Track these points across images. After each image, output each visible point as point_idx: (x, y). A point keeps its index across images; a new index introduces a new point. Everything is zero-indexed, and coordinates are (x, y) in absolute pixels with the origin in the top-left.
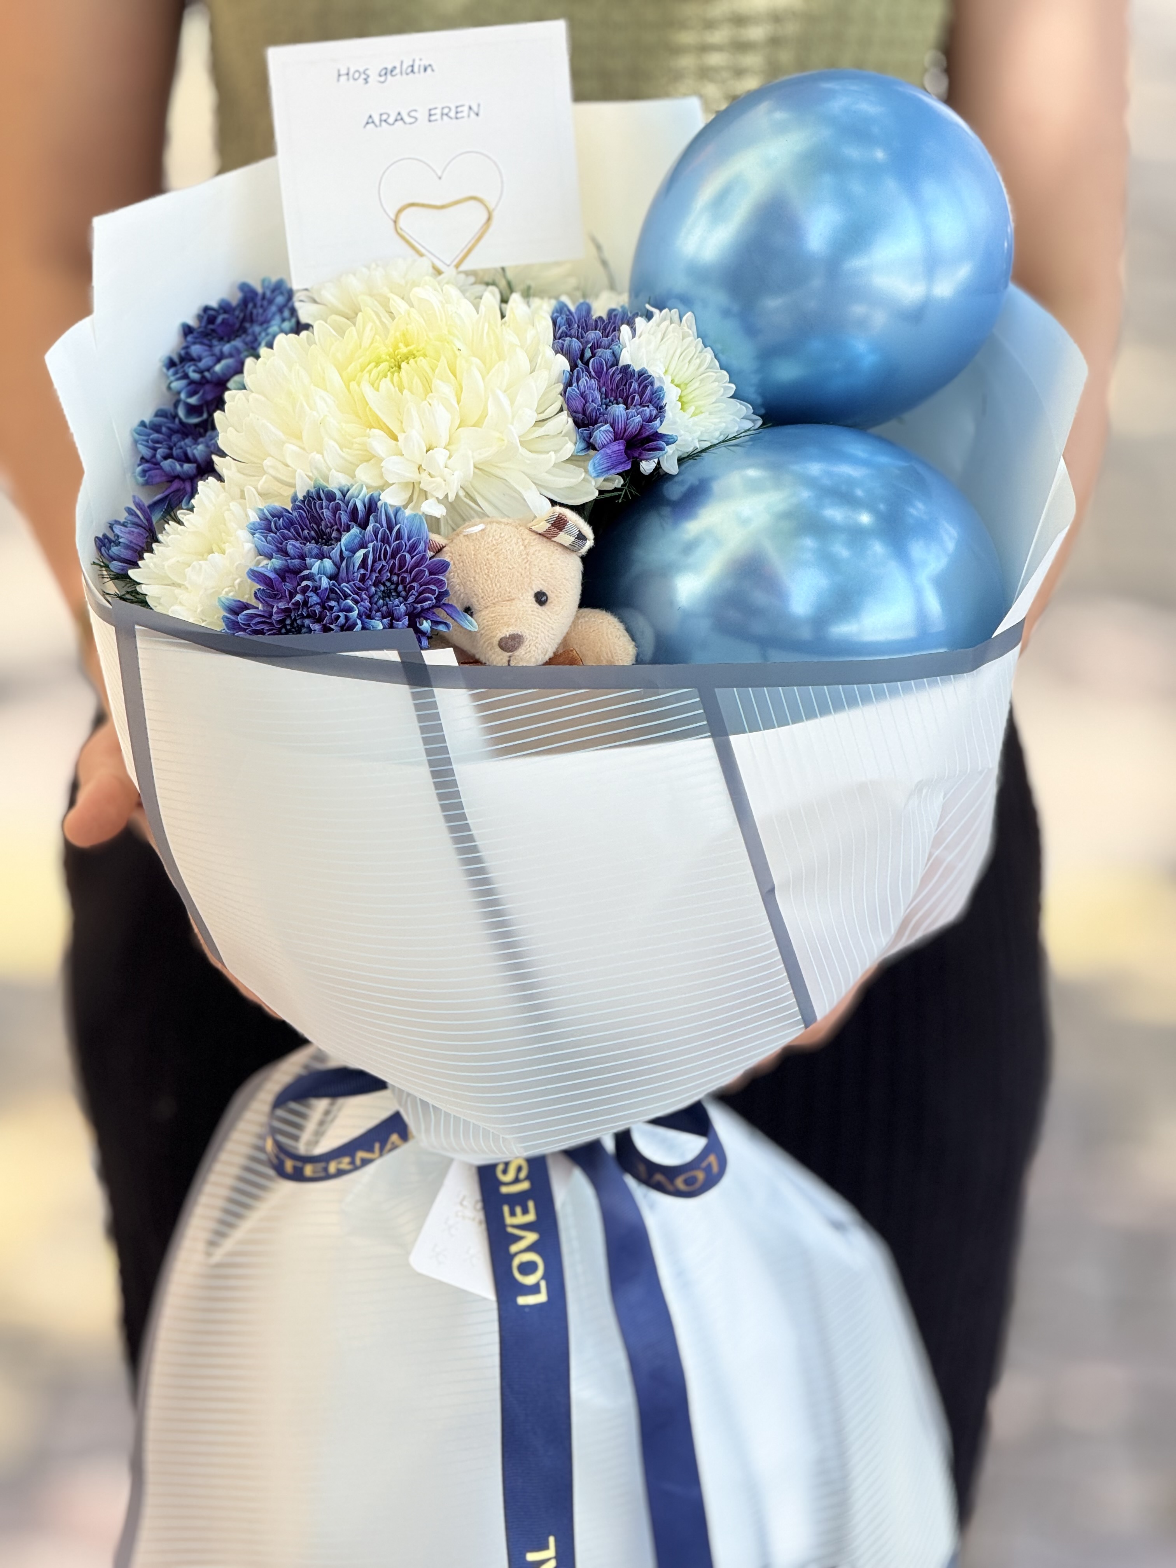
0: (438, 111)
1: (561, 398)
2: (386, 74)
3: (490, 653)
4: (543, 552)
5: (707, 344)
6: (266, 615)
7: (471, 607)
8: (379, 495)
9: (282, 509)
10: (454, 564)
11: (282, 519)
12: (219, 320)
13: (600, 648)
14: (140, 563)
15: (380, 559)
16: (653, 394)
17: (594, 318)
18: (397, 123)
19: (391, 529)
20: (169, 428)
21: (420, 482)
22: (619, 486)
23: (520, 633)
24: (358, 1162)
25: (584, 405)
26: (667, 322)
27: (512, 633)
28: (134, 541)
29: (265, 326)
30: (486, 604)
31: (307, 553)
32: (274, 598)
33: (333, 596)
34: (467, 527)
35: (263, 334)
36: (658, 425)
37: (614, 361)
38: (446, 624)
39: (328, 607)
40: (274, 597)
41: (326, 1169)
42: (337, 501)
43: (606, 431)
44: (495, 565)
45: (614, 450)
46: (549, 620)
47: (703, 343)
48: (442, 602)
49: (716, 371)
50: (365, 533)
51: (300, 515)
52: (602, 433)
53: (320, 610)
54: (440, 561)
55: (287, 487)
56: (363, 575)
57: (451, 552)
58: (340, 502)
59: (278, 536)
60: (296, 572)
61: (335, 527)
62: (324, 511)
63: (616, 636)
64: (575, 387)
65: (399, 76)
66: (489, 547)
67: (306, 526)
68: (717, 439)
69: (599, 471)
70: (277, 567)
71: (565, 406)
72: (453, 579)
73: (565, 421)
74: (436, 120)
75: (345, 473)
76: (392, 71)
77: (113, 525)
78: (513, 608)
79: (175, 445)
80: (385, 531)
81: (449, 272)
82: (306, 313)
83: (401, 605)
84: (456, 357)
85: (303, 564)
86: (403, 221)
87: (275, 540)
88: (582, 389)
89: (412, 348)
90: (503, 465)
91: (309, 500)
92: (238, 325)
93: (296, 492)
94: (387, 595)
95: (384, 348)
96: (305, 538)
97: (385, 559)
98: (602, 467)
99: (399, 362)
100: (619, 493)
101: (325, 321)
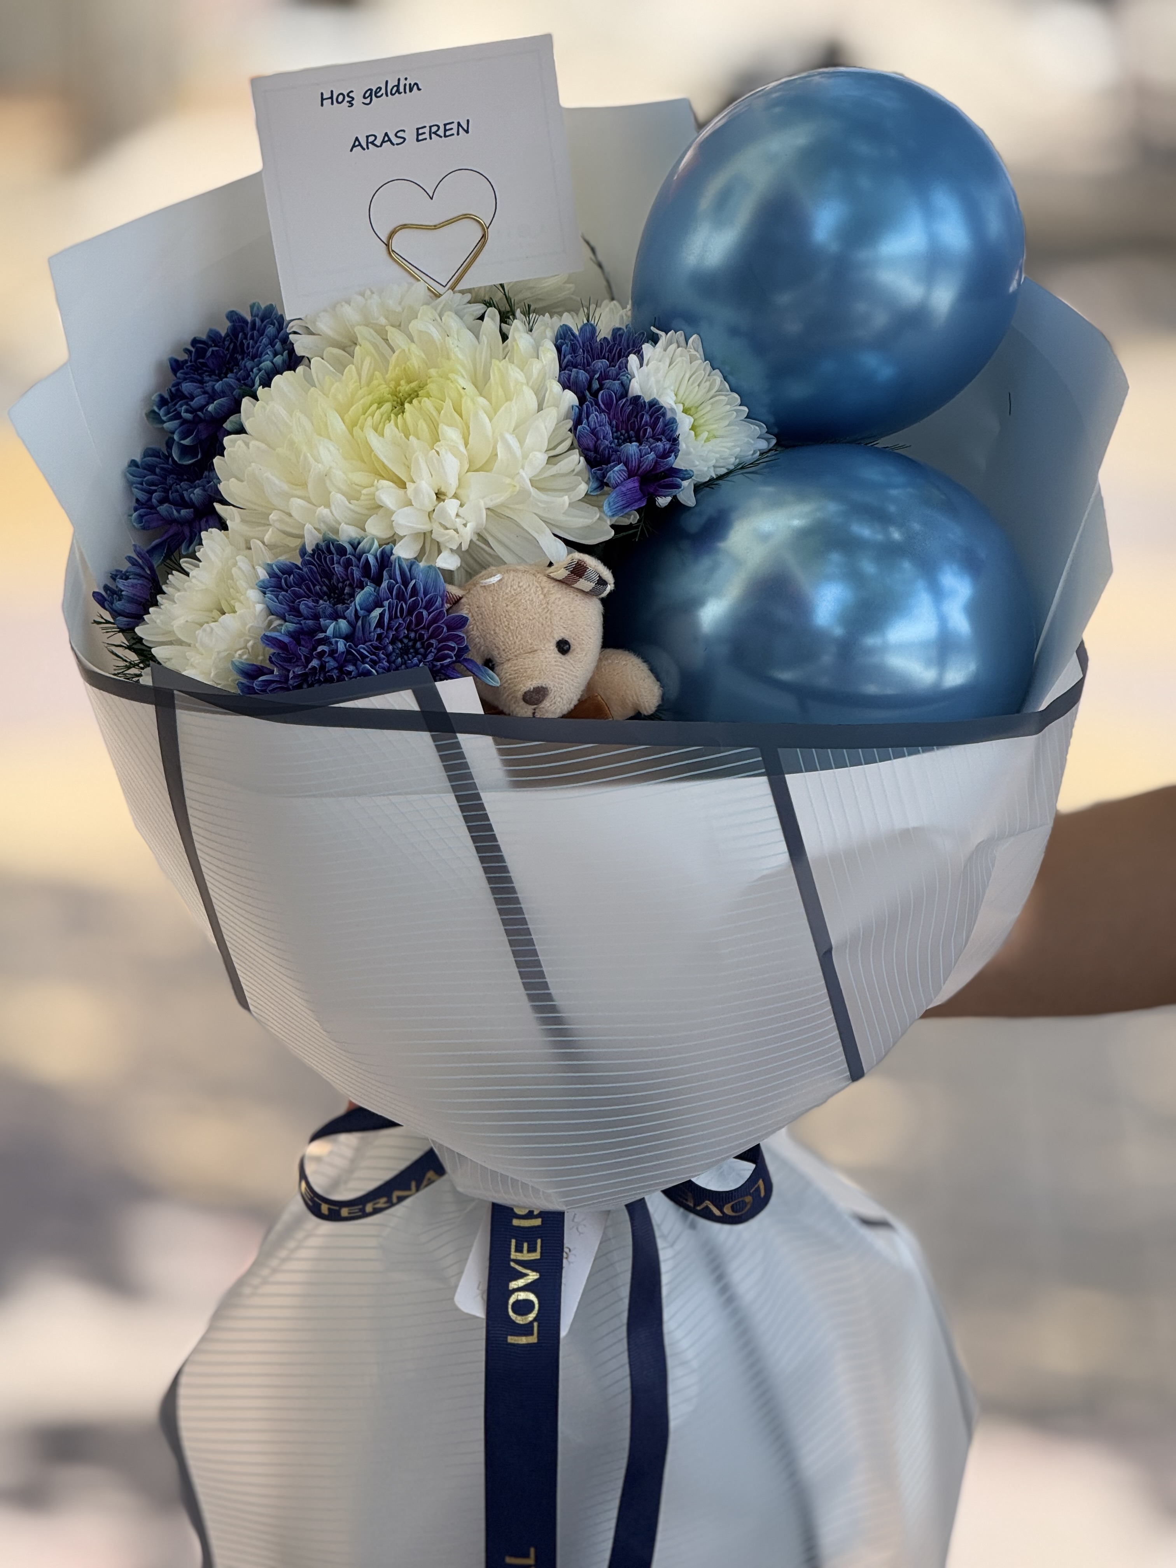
0: (427, 130)
1: (571, 435)
2: (371, 95)
3: (514, 706)
4: (562, 600)
5: (716, 366)
6: (282, 680)
8: (392, 549)
9: (290, 564)
10: (473, 616)
11: (292, 576)
12: (209, 353)
14: (146, 617)
15: (396, 617)
16: (666, 426)
17: (599, 340)
18: (384, 144)
19: (405, 583)
20: (163, 469)
21: (431, 532)
22: (635, 522)
23: (544, 686)
25: (596, 442)
26: (674, 346)
27: (536, 686)
28: (138, 594)
29: (257, 359)
30: (507, 656)
31: (321, 613)
32: (290, 662)
33: (349, 658)
35: (255, 370)
36: (673, 460)
37: (623, 393)
39: (345, 672)
40: (289, 660)
41: (363, 1210)
42: (348, 556)
43: (619, 469)
45: (629, 487)
46: (572, 668)
47: (711, 365)
48: (463, 658)
49: (727, 393)
50: (379, 590)
51: (311, 570)
52: (616, 473)
54: (459, 616)
55: (295, 539)
56: (380, 635)
57: (469, 604)
58: (351, 557)
59: (290, 595)
60: (312, 632)
61: (348, 582)
62: (335, 566)
64: (585, 423)
65: (384, 96)
66: (507, 598)
67: (317, 580)
69: (615, 509)
70: (291, 630)
71: (576, 444)
72: (473, 631)
73: (575, 460)
74: (424, 139)
75: (355, 526)
76: (376, 93)
77: (116, 575)
78: (535, 659)
79: (171, 489)
80: (400, 587)
81: (447, 294)
82: (301, 345)
83: (420, 663)
84: (461, 396)
85: (317, 625)
86: (395, 245)
87: (287, 599)
88: (593, 426)
89: (413, 385)
90: (517, 506)
91: (319, 554)
92: (228, 356)
93: (305, 543)
94: (405, 651)
95: (385, 386)
96: (317, 594)
97: (401, 616)
98: (617, 505)
99: (401, 402)
100: (636, 530)
101: (322, 357)
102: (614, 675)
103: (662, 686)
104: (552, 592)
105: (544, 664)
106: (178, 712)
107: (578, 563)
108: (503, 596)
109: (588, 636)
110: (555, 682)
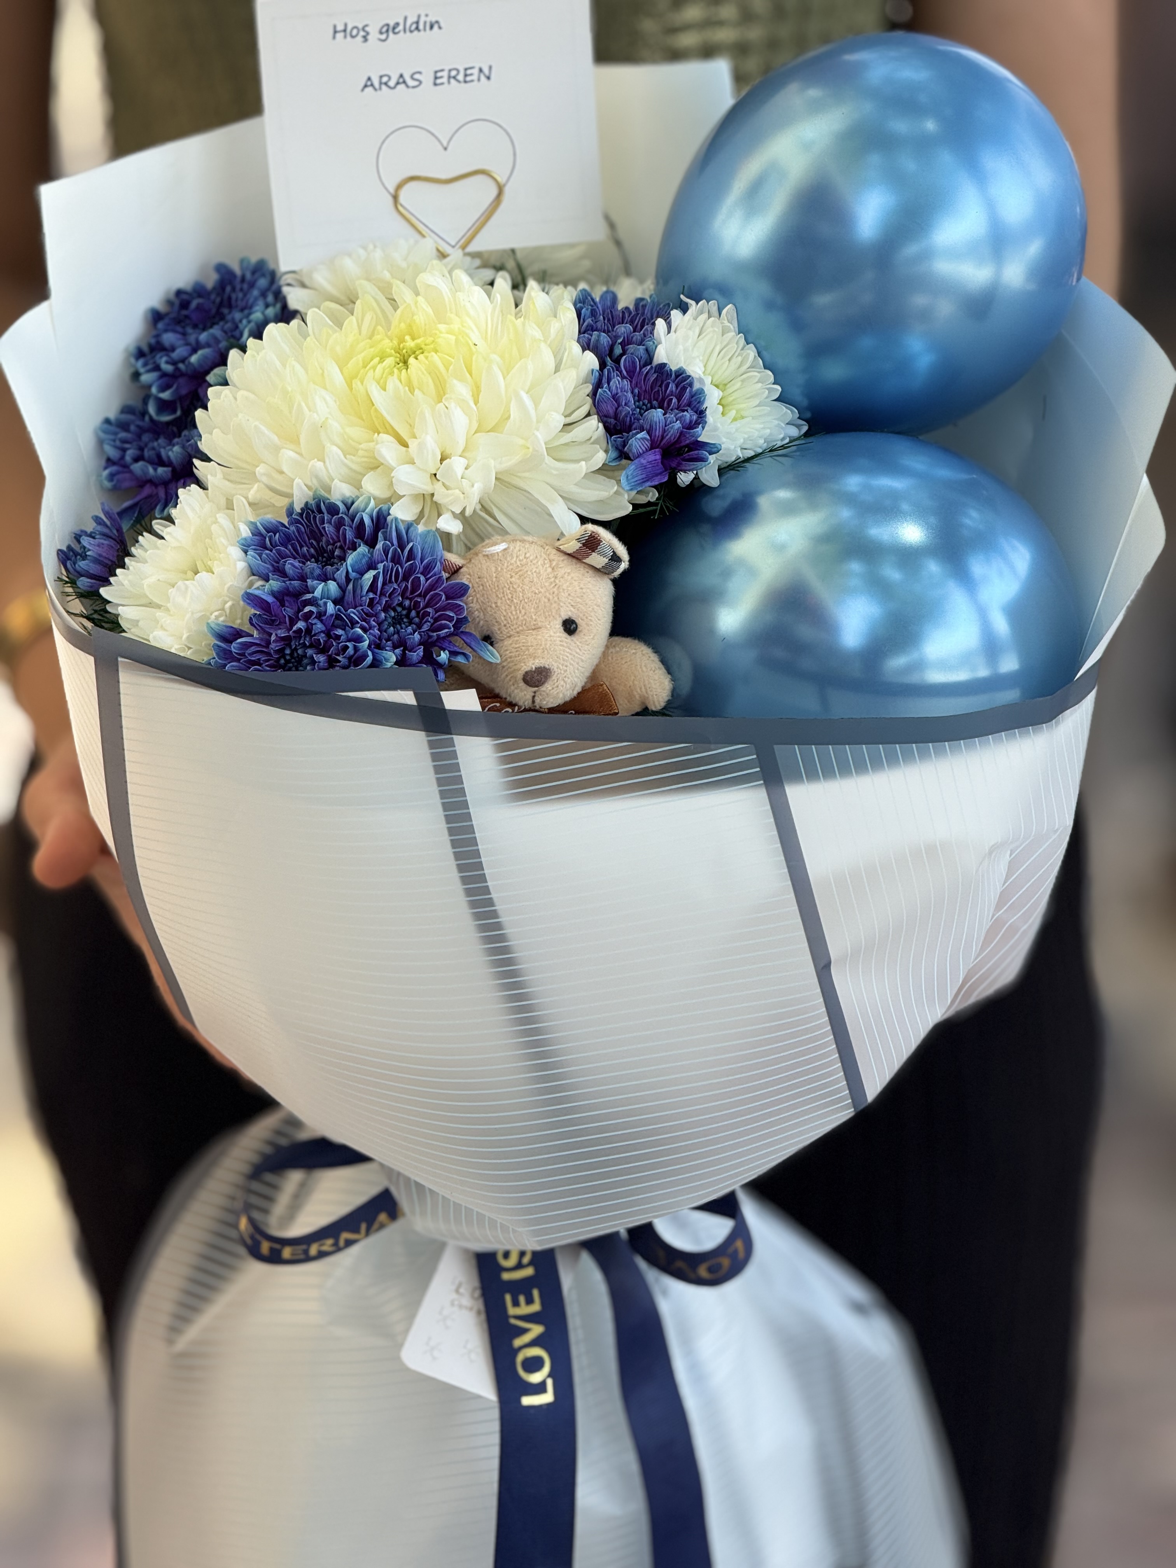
0: (445, 74)
1: (589, 400)
2: (387, 31)
3: (512, 688)
4: (572, 575)
5: (750, 340)
6: (263, 644)
7: (491, 635)
8: (389, 510)
9: (276, 523)
10: (473, 587)
11: (277, 534)
12: (194, 304)
13: (633, 682)
14: (112, 579)
15: (390, 581)
16: (692, 397)
17: (620, 308)
18: (399, 87)
19: (402, 546)
20: (138, 426)
21: (433, 495)
22: (653, 500)
25: (617, 409)
26: (705, 316)
27: (538, 665)
28: (104, 554)
29: (246, 312)
31: (308, 573)
32: (272, 625)
33: (338, 622)
34: (487, 545)
35: (245, 322)
36: (699, 433)
37: (648, 359)
38: (464, 654)
39: (333, 636)
40: (271, 623)
41: (306, 1252)
42: (340, 515)
43: (641, 438)
44: (520, 589)
45: (650, 460)
47: (745, 338)
48: (461, 630)
49: (760, 370)
50: (373, 552)
51: (298, 530)
52: (637, 440)
54: (458, 584)
55: (279, 497)
56: (372, 600)
57: (469, 574)
58: (344, 516)
60: (296, 595)
61: (338, 544)
62: (326, 525)
64: (606, 388)
65: (402, 33)
66: (512, 569)
67: (305, 543)
68: (762, 447)
69: (633, 484)
70: (275, 589)
71: (594, 410)
72: (472, 603)
73: (594, 427)
74: (442, 84)
75: (349, 484)
76: (394, 28)
77: (80, 536)
78: (539, 637)
79: (146, 445)
80: (396, 549)
81: (456, 255)
82: (295, 298)
83: (414, 633)
84: (471, 353)
85: (304, 587)
86: (404, 196)
87: (271, 558)
88: (614, 391)
89: (419, 341)
90: (527, 474)
91: (308, 513)
92: (215, 310)
93: (293, 503)
94: (397, 621)
95: (388, 341)
96: (304, 556)
97: (396, 581)
98: (636, 479)
99: (404, 356)
100: (654, 508)
101: (319, 309)
102: (622, 664)
103: (673, 680)
105: (549, 643)
107: (591, 535)
109: (597, 617)
110: (560, 663)
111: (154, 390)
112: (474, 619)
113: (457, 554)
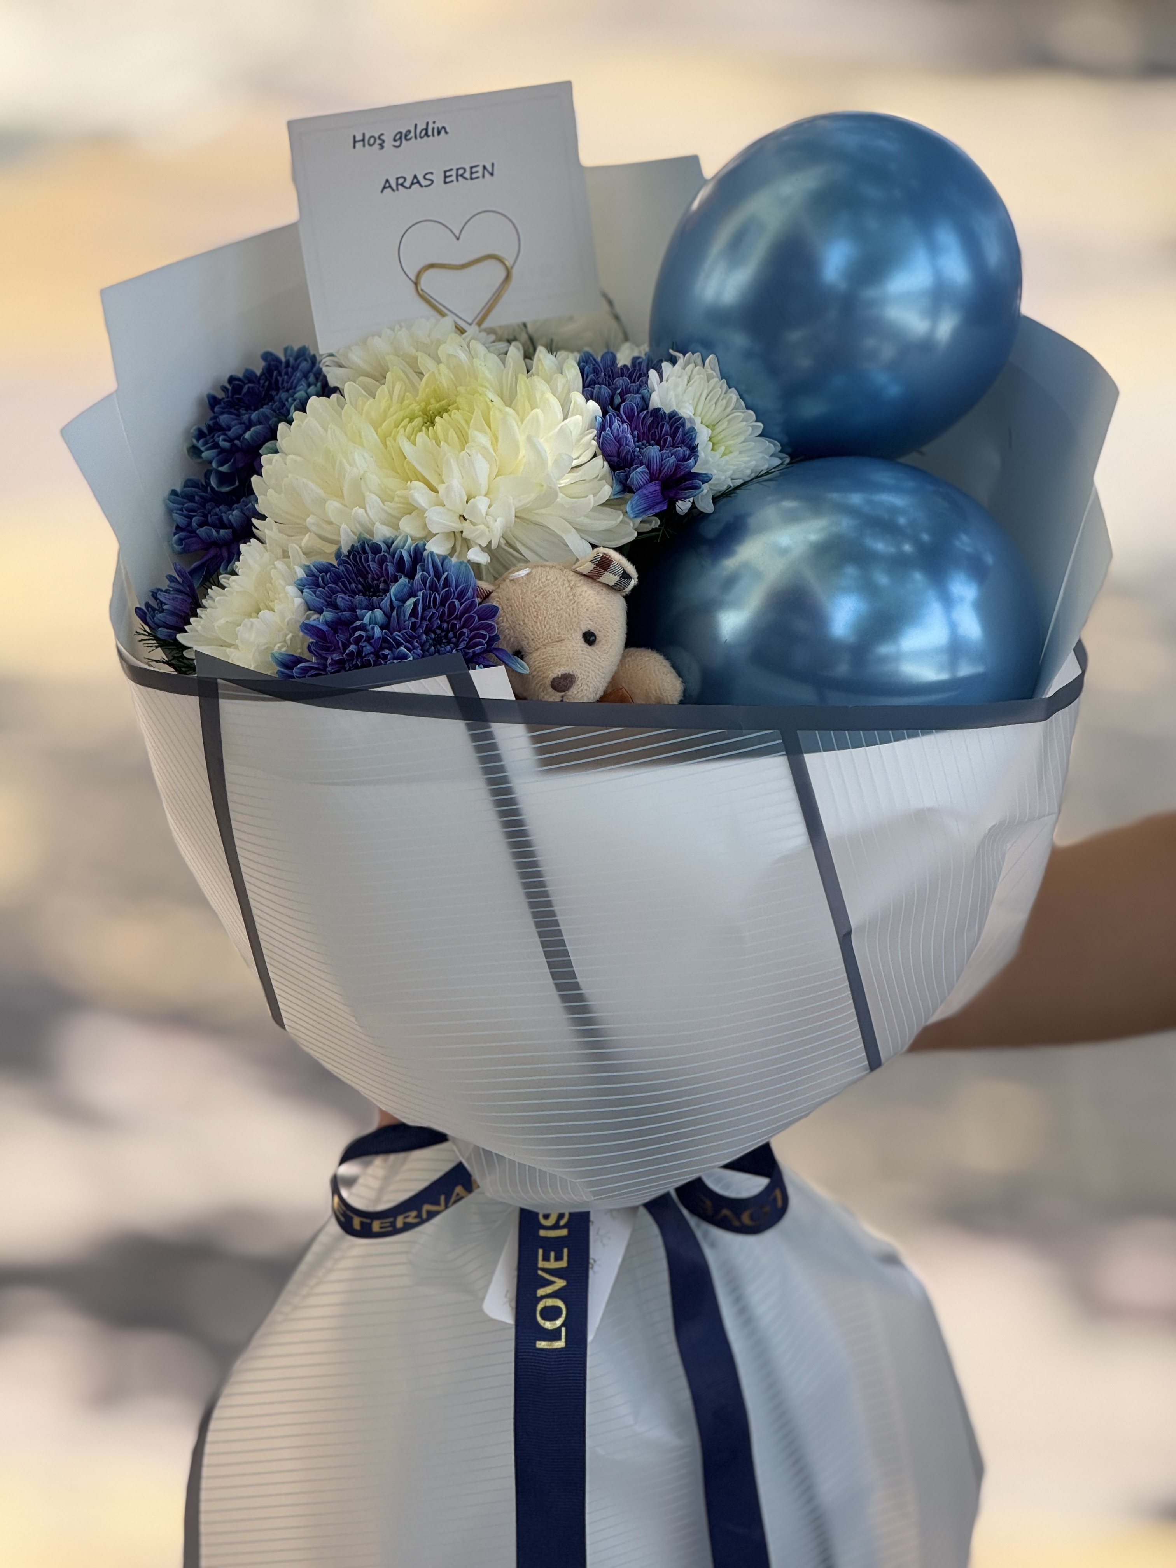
0: (454, 173)
1: (595, 443)
2: (401, 138)
3: (543, 694)
4: (589, 592)
5: (731, 385)
6: (320, 667)
8: (425, 545)
9: (327, 565)
11: (329, 574)
12: (245, 389)
13: (648, 686)
14: (187, 627)
15: (429, 607)
16: (685, 435)
17: (619, 366)
18: (413, 186)
19: (438, 575)
20: (202, 497)
21: (462, 532)
22: (656, 527)
23: (571, 673)
24: (424, 1216)
25: (619, 449)
27: (564, 672)
28: (179, 606)
29: (291, 391)
31: (357, 605)
33: (385, 644)
35: (290, 399)
36: (693, 464)
37: (643, 406)
39: (381, 656)
40: (327, 649)
41: (393, 1224)
42: (383, 553)
43: (642, 472)
45: (651, 490)
46: (598, 658)
47: (727, 384)
48: (493, 646)
49: (743, 411)
50: (413, 582)
51: (347, 569)
52: (638, 474)
53: (374, 659)
54: (489, 607)
55: (330, 544)
56: (414, 624)
58: (386, 554)
59: (327, 591)
60: (347, 623)
61: (382, 579)
63: (664, 673)
64: (608, 431)
65: (413, 140)
66: (536, 590)
67: (353, 580)
68: (749, 476)
69: (637, 512)
70: (329, 620)
71: (599, 452)
72: (503, 622)
73: (600, 466)
74: (451, 182)
75: (388, 526)
76: (406, 136)
77: (157, 594)
78: (563, 648)
79: (209, 513)
80: (433, 579)
81: (472, 330)
82: (333, 376)
83: (453, 650)
84: (489, 408)
85: (354, 616)
86: (424, 282)
87: (324, 594)
88: (616, 433)
89: (443, 402)
90: (543, 511)
92: (264, 393)
93: (341, 547)
94: (437, 642)
95: (416, 404)
96: (353, 591)
97: (435, 606)
98: (640, 508)
99: (431, 417)
100: (657, 533)
101: (355, 382)
102: (638, 670)
104: (579, 585)
105: (571, 652)
106: (221, 701)
108: (532, 588)
110: (582, 670)
111: (214, 465)
112: (505, 636)
113: (486, 581)
